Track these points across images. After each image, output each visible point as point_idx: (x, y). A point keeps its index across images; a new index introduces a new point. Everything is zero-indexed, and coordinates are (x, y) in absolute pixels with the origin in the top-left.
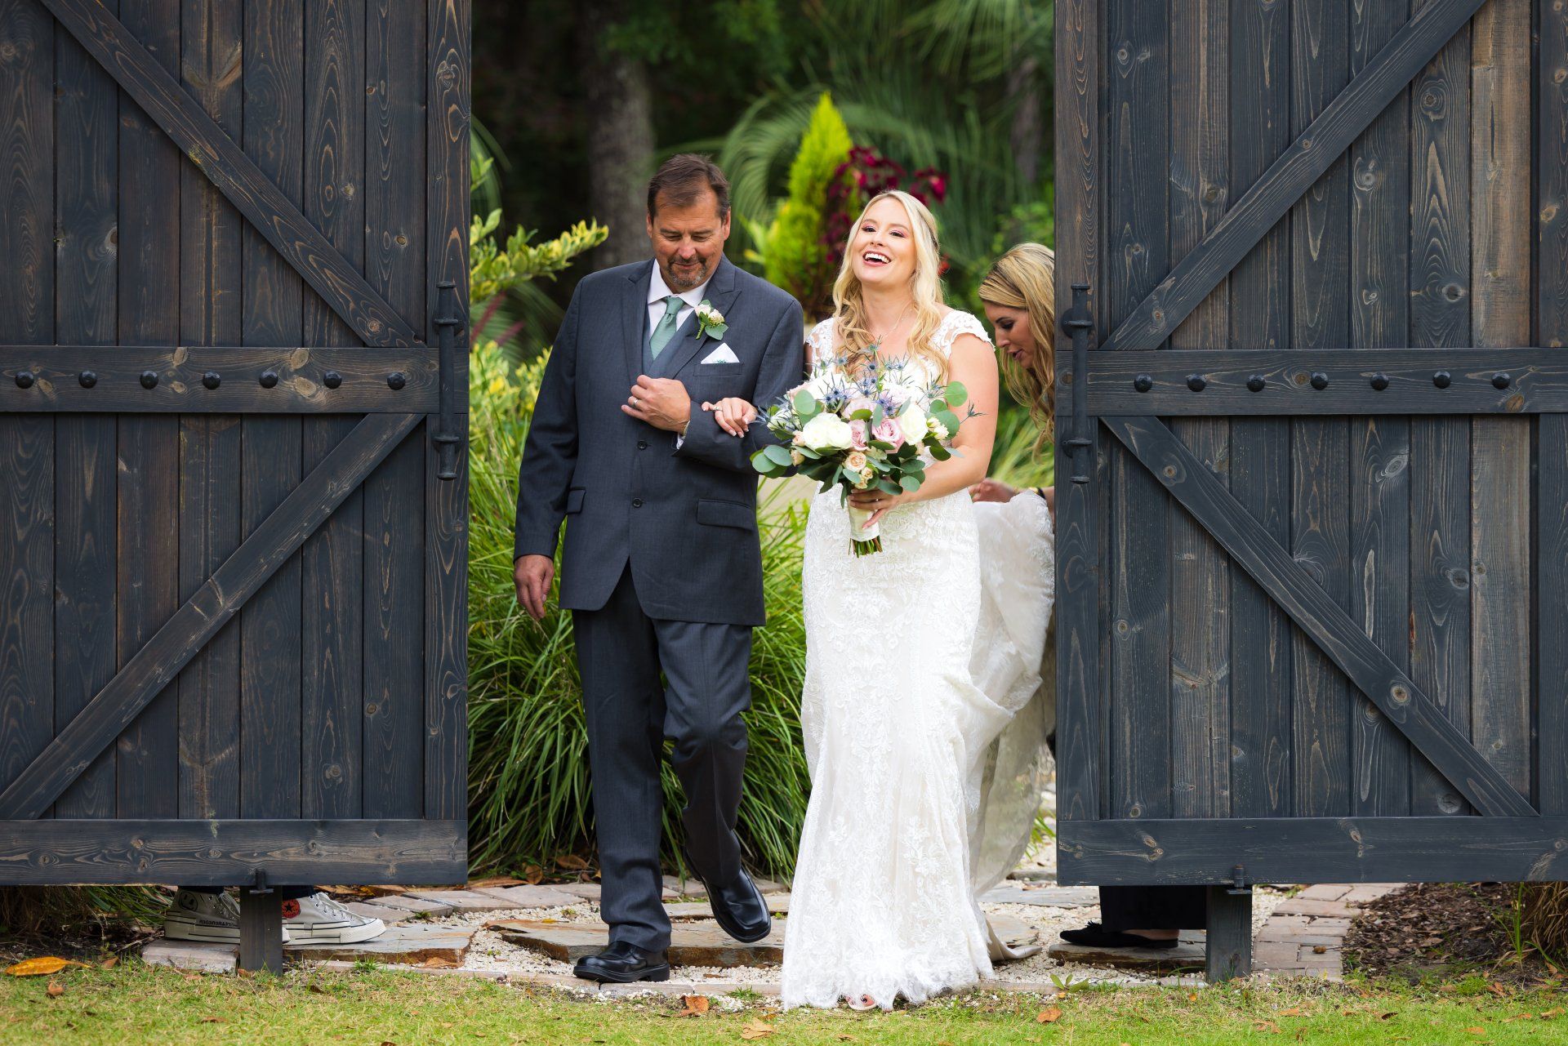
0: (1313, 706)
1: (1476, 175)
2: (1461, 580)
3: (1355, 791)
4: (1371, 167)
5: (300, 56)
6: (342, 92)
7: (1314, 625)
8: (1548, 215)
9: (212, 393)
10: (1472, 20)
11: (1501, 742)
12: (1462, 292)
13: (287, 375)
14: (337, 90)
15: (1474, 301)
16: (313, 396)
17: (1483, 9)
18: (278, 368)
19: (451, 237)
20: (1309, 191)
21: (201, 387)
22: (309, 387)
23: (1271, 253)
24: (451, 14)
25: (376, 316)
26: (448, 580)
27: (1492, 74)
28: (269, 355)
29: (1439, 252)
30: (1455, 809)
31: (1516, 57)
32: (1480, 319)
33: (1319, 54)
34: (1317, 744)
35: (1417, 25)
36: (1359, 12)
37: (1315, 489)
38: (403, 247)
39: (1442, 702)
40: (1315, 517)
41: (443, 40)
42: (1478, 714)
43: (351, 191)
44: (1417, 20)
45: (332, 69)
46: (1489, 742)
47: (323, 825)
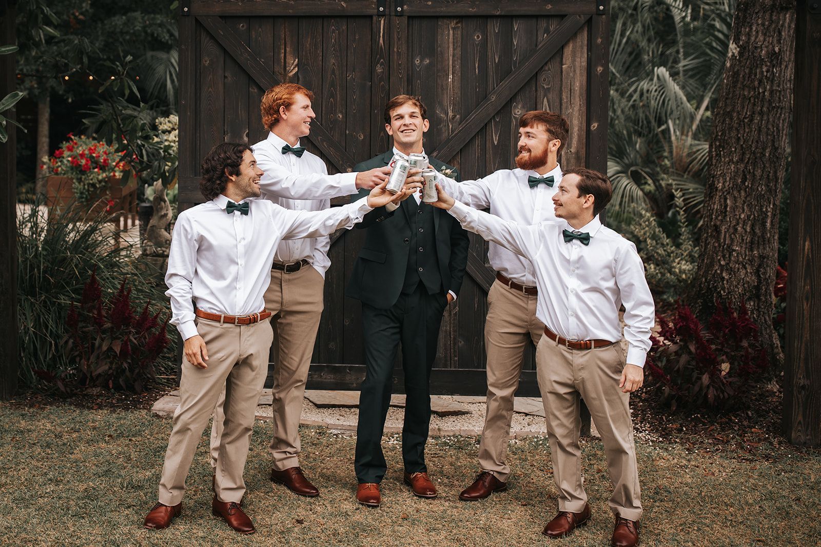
1: (564, 110)
4: (519, 107)
8: (594, 127)
10: (562, 48)
17: (567, 43)
20: (494, 117)
23: (477, 142)
27: (571, 69)
31: (582, 61)
33: (499, 60)
35: (540, 49)
36: (515, 44)
44: (540, 46)
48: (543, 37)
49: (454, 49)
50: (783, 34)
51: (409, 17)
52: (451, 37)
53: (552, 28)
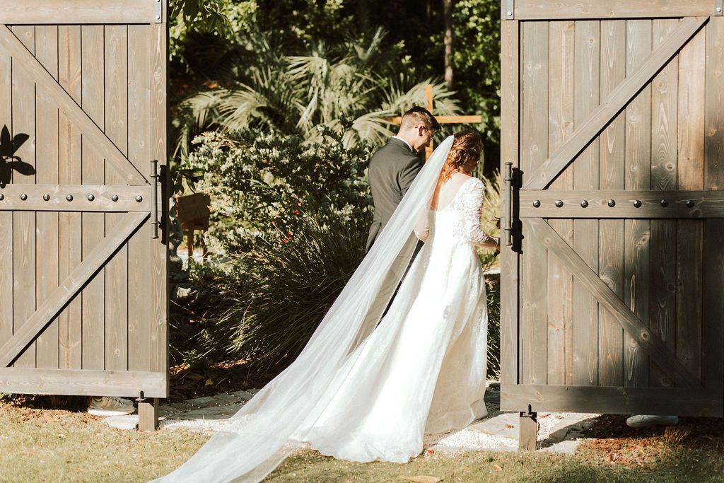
0: (608, 339)
1: (681, 117)
2: (672, 288)
3: (626, 375)
4: (635, 113)
5: (103, 70)
6: (119, 85)
7: (609, 306)
9: (70, 203)
11: (689, 357)
12: (674, 166)
13: (99, 196)
15: (679, 170)
16: (108, 205)
18: (95, 193)
19: (160, 142)
20: (608, 123)
21: (66, 201)
22: (106, 201)
23: (591, 149)
24: (159, 52)
25: (131, 173)
26: (159, 278)
27: (688, 73)
28: (92, 188)
29: (664, 150)
30: (669, 385)
31: (699, 65)
32: (682, 177)
33: (613, 66)
34: (610, 355)
36: (630, 47)
37: (610, 249)
39: (664, 339)
40: (610, 261)
41: (156, 64)
42: (679, 345)
43: (123, 124)
44: (655, 50)
45: (115, 76)
46: (684, 357)
47: (112, 373)
48: (659, 40)
49: (567, 54)
51: (520, 21)
52: (564, 40)
53: (668, 32)
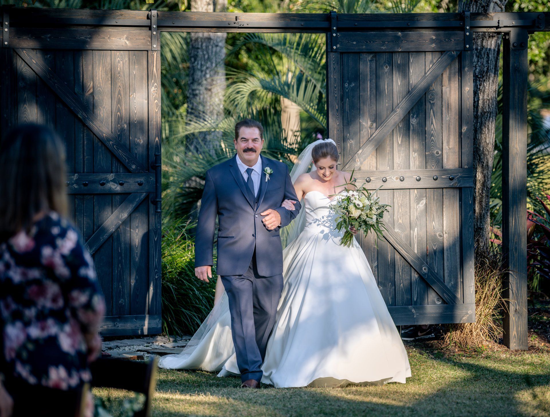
0: (401, 273)
1: (444, 119)
2: (441, 236)
3: (413, 298)
4: (415, 117)
5: (110, 86)
6: (122, 96)
7: (401, 250)
8: (464, 130)
9: (86, 188)
10: (442, 74)
11: (452, 283)
12: (440, 153)
13: (108, 182)
14: (121, 96)
15: (443, 155)
16: (116, 188)
17: (445, 70)
18: (105, 180)
19: (156, 140)
20: (398, 124)
21: (82, 186)
22: (114, 185)
23: (388, 142)
24: (155, 73)
25: (134, 164)
26: (156, 243)
27: (448, 89)
28: (103, 176)
29: (434, 141)
30: (440, 303)
31: (455, 83)
32: (445, 160)
33: (401, 84)
34: (402, 284)
35: (428, 75)
36: (410, 72)
37: (400, 210)
38: (141, 143)
39: (436, 272)
40: (400, 218)
41: (153, 81)
42: (446, 275)
43: (126, 126)
45: (119, 90)
46: (449, 283)
47: (119, 318)
48: (430, 67)
49: (371, 76)
50: (490, 56)
52: (369, 67)
53: (435, 61)
